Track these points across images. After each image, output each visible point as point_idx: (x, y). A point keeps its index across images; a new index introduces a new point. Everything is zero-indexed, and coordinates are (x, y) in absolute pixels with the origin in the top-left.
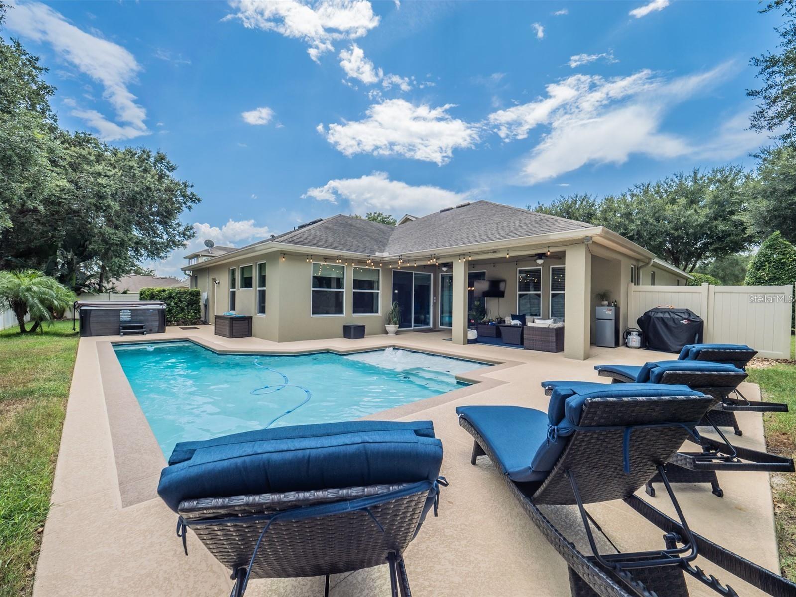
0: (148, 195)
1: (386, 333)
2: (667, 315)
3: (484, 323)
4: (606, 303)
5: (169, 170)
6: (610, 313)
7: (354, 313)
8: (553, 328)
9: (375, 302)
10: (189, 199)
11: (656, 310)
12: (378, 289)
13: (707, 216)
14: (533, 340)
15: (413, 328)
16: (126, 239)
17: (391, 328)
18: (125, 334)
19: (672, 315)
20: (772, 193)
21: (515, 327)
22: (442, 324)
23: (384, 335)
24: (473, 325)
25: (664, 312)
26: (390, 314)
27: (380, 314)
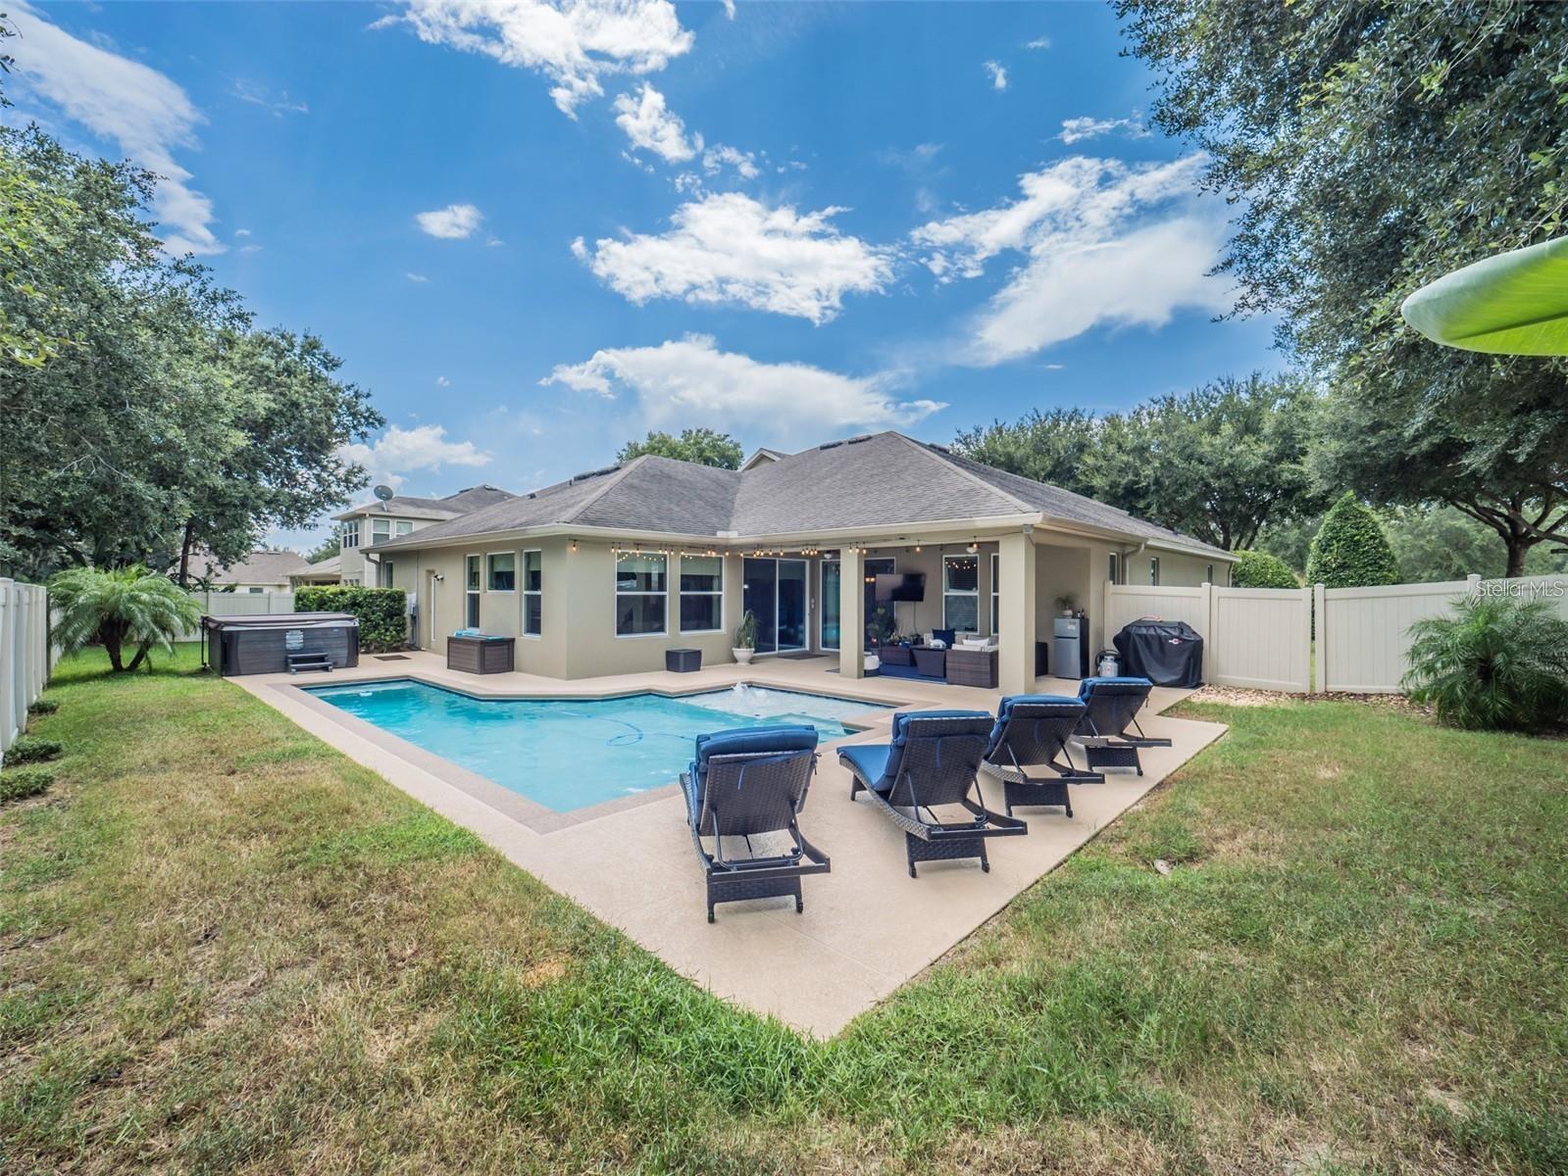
0: (293, 417)
1: (735, 661)
2: (1152, 632)
3: (892, 644)
4: (1070, 612)
5: (326, 368)
6: (1073, 627)
7: (682, 629)
8: (986, 653)
9: (715, 610)
10: (363, 420)
11: (1139, 624)
12: (720, 589)
13: (1265, 457)
14: (959, 670)
15: (777, 652)
16: (253, 495)
17: (743, 653)
18: (299, 670)
19: (1159, 631)
20: (1345, 428)
21: (936, 650)
22: (825, 644)
23: (732, 665)
24: (875, 645)
25: (1149, 625)
26: (740, 631)
27: (723, 630)
